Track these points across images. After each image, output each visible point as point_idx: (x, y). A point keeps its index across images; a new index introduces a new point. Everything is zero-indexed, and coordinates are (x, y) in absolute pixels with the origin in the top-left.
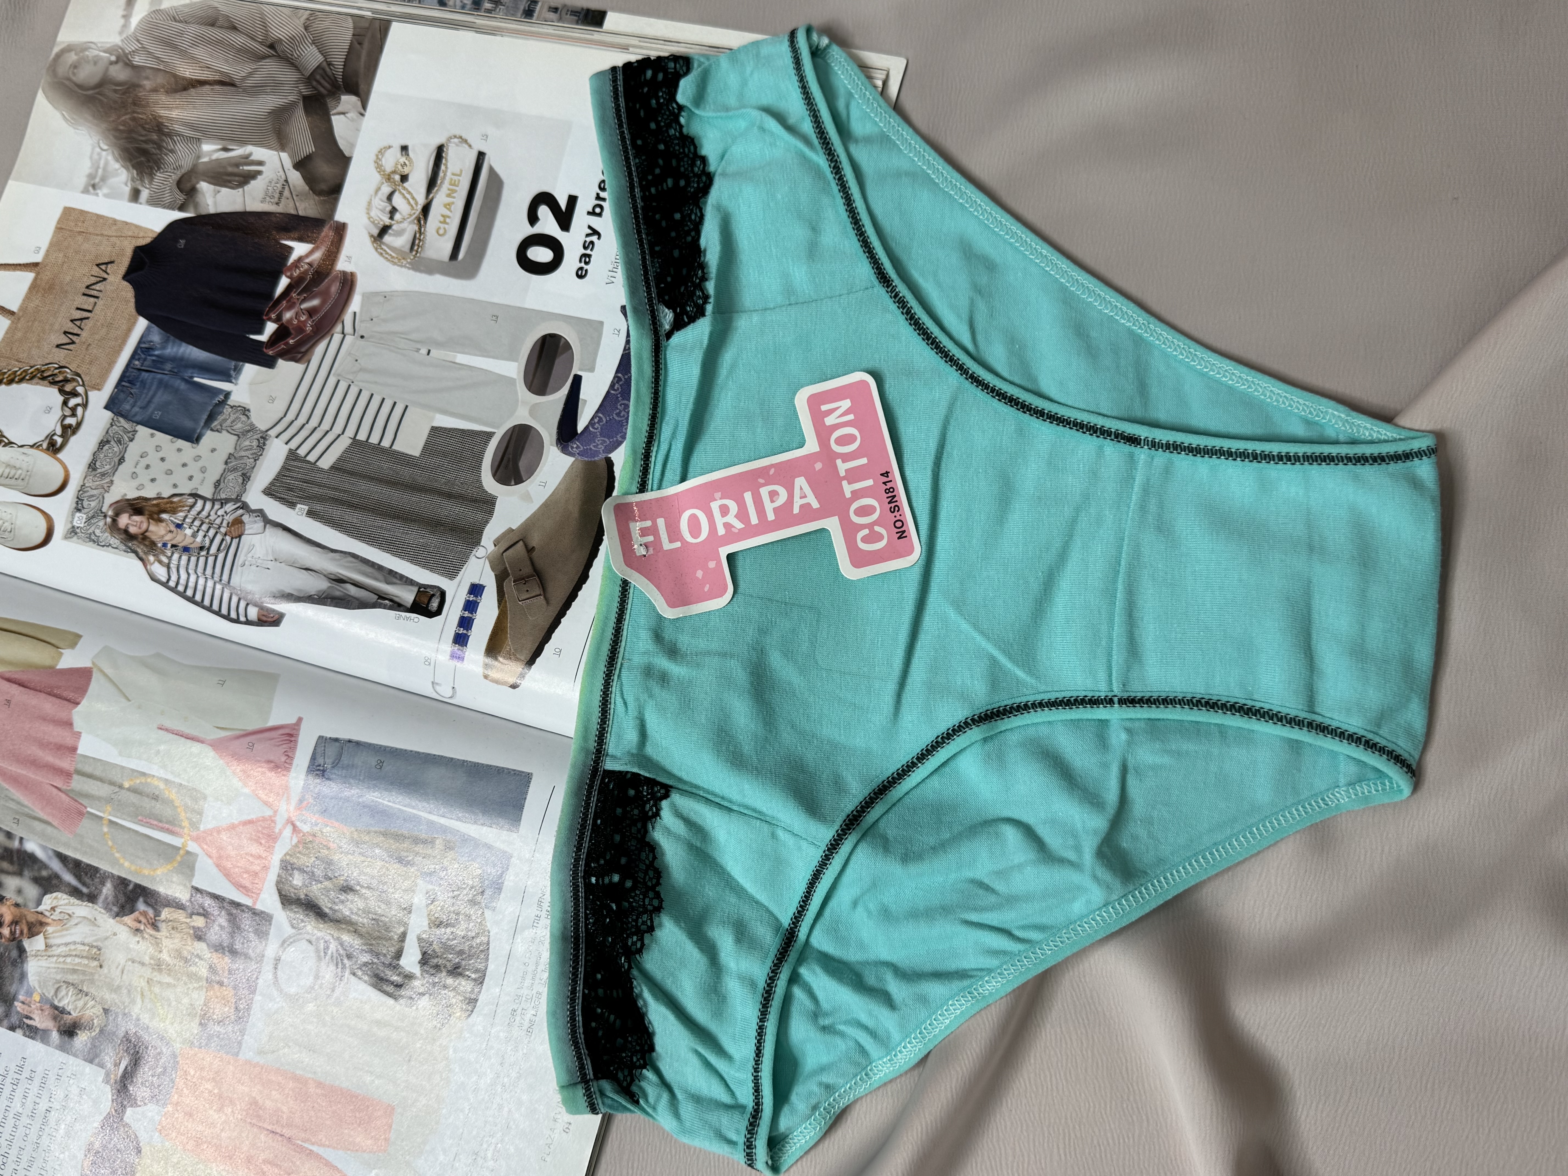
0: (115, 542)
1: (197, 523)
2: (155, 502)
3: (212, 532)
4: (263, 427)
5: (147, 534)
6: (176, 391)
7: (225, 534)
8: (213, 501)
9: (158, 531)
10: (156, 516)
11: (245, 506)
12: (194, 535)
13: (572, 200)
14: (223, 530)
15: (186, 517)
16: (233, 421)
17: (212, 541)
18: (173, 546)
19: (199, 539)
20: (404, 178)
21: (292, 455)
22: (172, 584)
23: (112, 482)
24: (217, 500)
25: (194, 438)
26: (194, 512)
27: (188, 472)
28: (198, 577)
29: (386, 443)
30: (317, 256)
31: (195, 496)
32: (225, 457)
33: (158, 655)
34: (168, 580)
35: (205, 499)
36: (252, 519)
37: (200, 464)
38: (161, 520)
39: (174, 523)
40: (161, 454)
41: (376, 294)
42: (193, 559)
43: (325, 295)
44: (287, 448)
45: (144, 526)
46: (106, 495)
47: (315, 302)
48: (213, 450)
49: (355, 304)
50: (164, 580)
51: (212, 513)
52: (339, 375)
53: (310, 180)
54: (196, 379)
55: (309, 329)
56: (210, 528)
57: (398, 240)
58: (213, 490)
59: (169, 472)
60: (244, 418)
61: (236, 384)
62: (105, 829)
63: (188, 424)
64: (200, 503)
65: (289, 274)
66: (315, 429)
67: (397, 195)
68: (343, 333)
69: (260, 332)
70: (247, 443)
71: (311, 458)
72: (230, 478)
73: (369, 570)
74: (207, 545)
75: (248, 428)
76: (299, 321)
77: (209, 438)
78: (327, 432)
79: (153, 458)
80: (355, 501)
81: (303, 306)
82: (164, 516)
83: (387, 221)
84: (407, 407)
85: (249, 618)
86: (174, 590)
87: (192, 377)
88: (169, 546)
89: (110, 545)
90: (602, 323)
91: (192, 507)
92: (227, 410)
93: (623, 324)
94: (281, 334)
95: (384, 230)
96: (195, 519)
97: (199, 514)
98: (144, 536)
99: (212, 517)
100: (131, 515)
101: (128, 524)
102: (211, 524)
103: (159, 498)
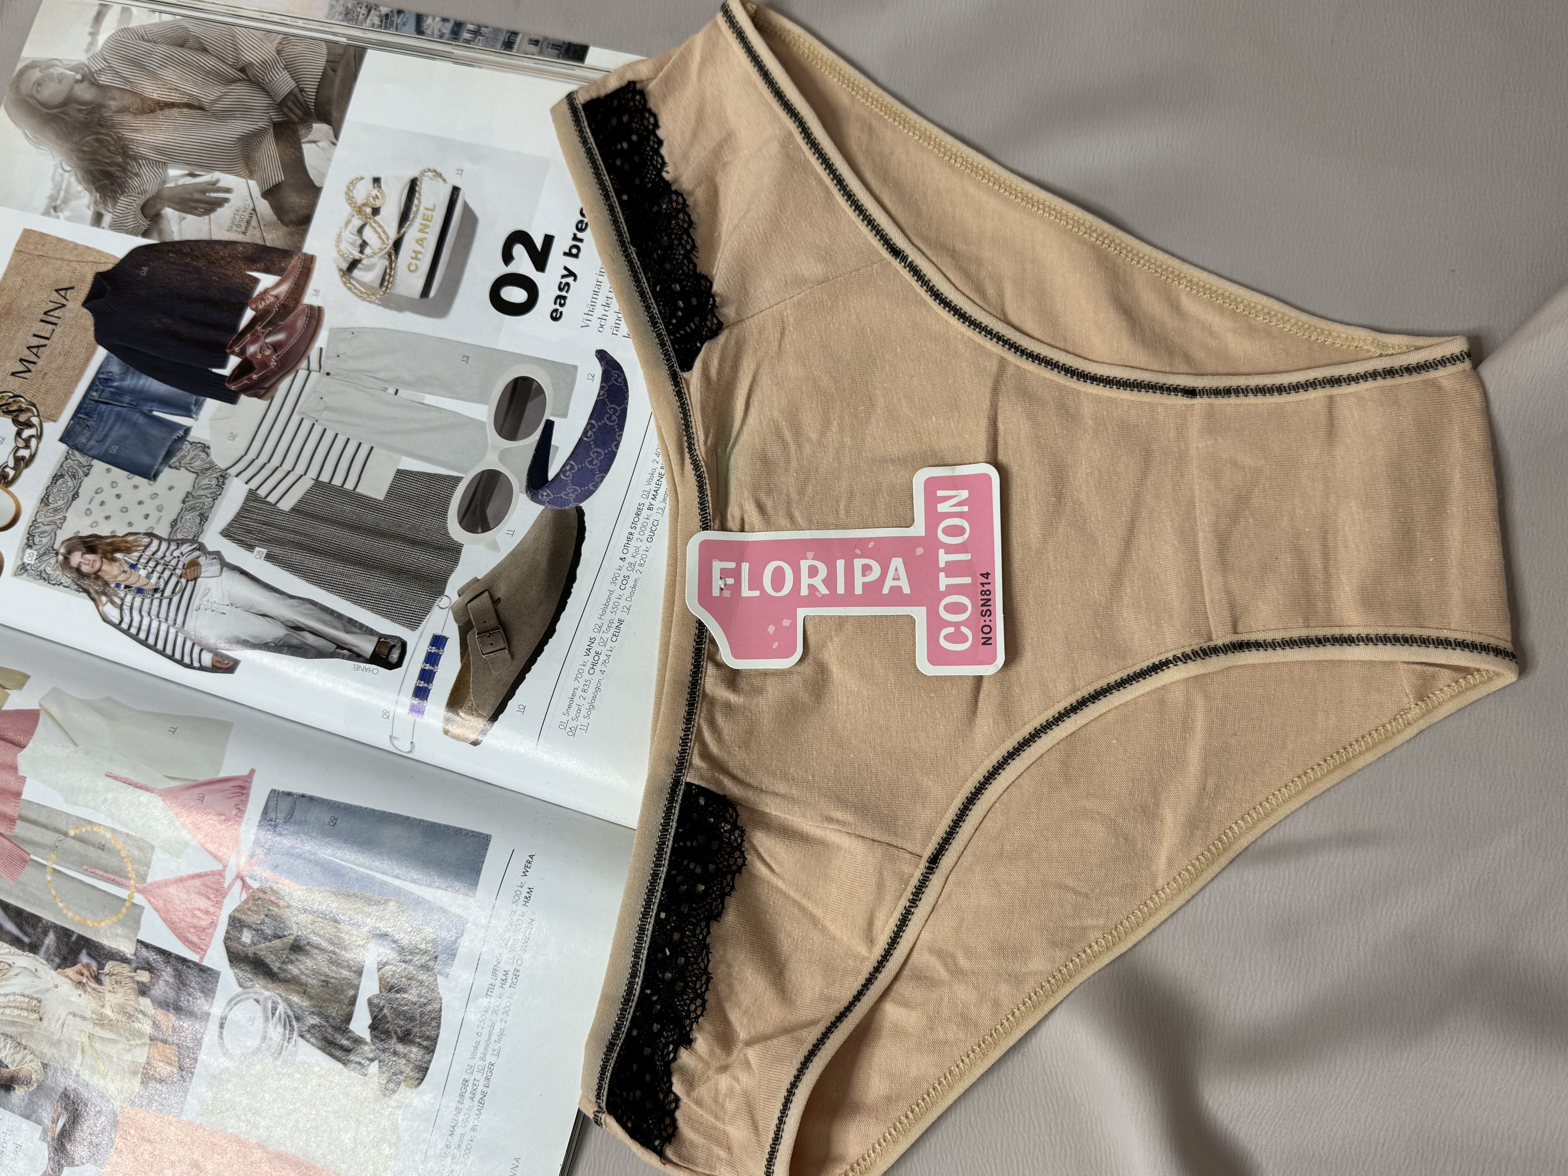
1: (152, 564)
2: (109, 540)
3: (167, 574)
4: (223, 466)
5: (99, 573)
6: (135, 424)
7: (181, 577)
8: (169, 541)
9: (111, 571)
10: (109, 555)
11: (201, 548)
12: (148, 576)
13: (549, 240)
14: (178, 572)
15: (141, 556)
16: (193, 458)
17: (166, 583)
18: (126, 587)
19: (153, 580)
20: (376, 211)
21: (252, 495)
22: (125, 626)
23: (65, 518)
24: (173, 540)
25: (151, 475)
26: (149, 552)
27: (144, 509)
28: (151, 620)
29: (349, 486)
30: (284, 288)
31: (150, 535)
32: (182, 495)
33: (108, 699)
34: (121, 622)
35: (161, 539)
36: (209, 561)
37: (157, 502)
38: (114, 560)
39: (128, 563)
40: (116, 491)
41: (344, 330)
42: (147, 601)
43: (291, 329)
44: (246, 488)
45: (97, 565)
46: (59, 532)
47: (280, 337)
48: (171, 488)
49: (322, 340)
50: (117, 621)
51: (168, 554)
52: (303, 413)
53: (279, 209)
54: (155, 413)
55: (273, 364)
56: (165, 569)
57: (368, 275)
58: (169, 530)
59: (124, 510)
60: (203, 455)
61: (196, 420)
62: (49, 878)
63: (146, 460)
64: (155, 543)
65: (254, 306)
66: (277, 468)
67: (367, 228)
68: (308, 369)
69: (223, 365)
70: (206, 481)
71: (272, 499)
72: (188, 517)
73: (328, 618)
74: (162, 587)
75: (207, 466)
76: (263, 355)
77: (167, 475)
78: (289, 472)
79: (108, 494)
80: (316, 545)
81: (268, 340)
82: (118, 555)
83: (357, 255)
84: (372, 448)
85: (203, 664)
86: (126, 632)
87: (152, 411)
88: (122, 586)
89: (61, 583)
90: (575, 367)
91: (147, 546)
92: (186, 446)
93: (597, 370)
94: (244, 368)
95: (354, 264)
96: (150, 560)
97: (154, 554)
98: (97, 576)
99: (167, 559)
100: (84, 554)
101: (80, 563)
102: (166, 565)
103: (113, 537)
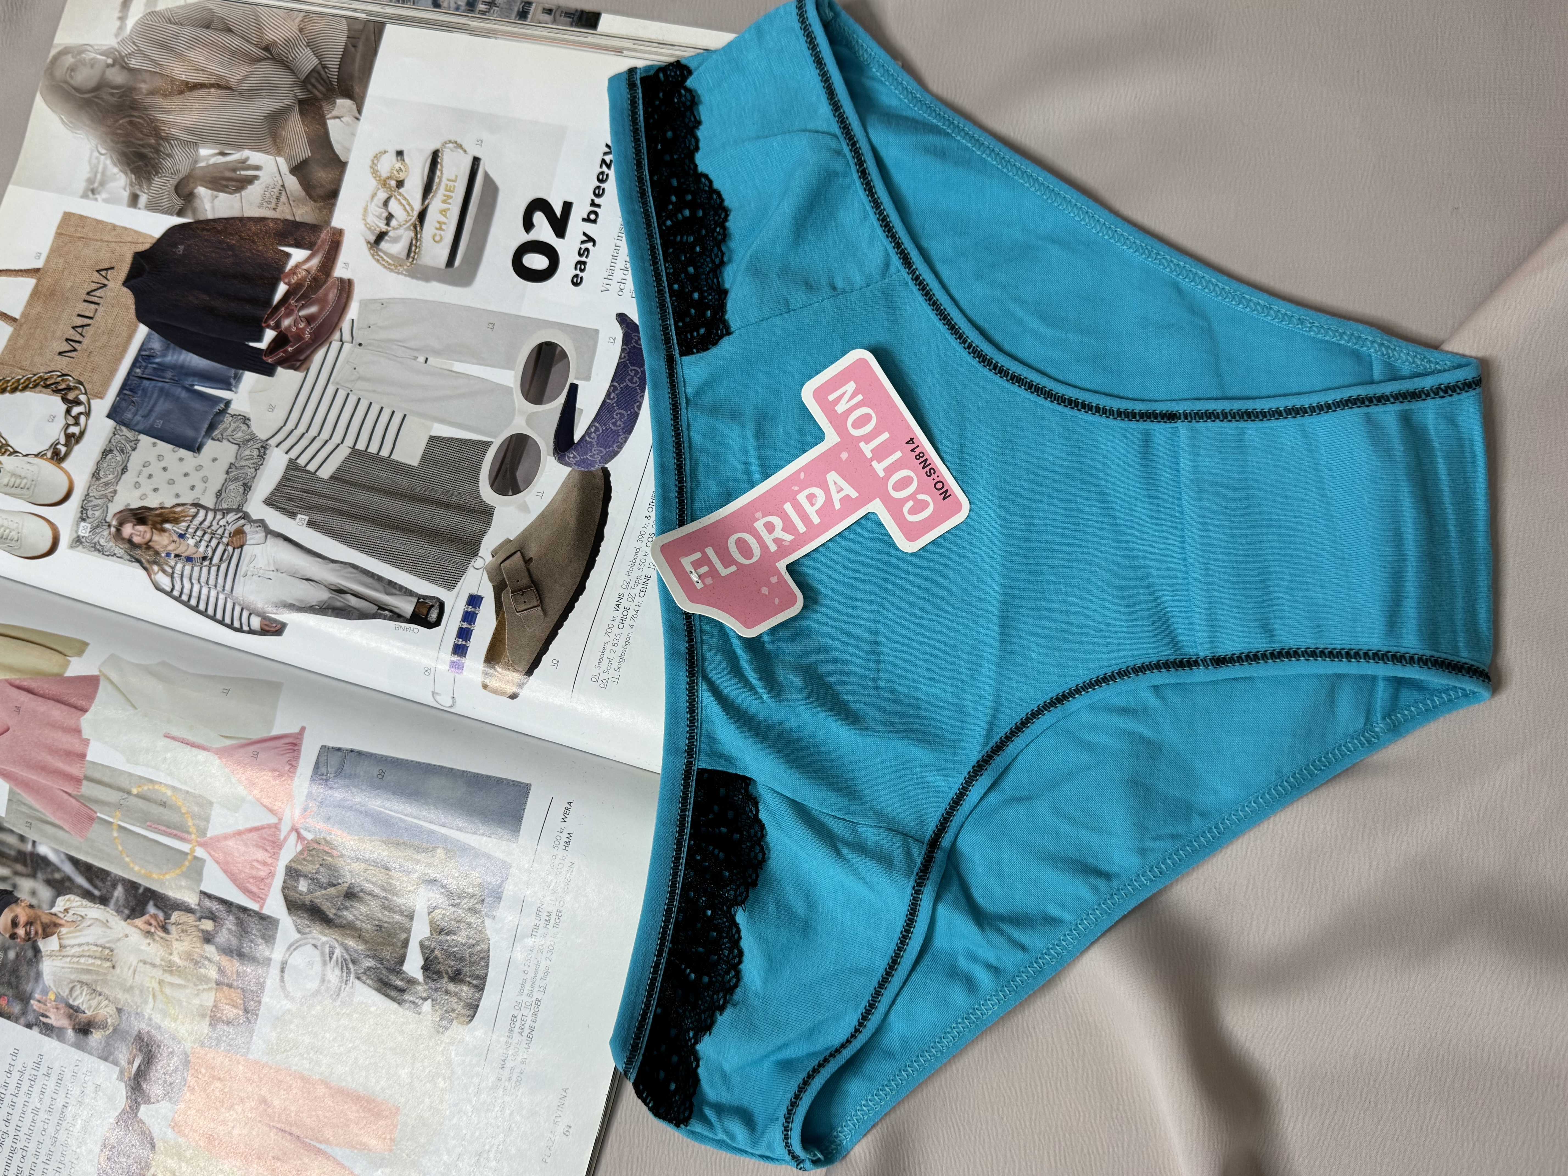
0: (119, 551)
1: (200, 533)
2: (157, 512)
3: (214, 543)
4: (263, 436)
5: (150, 544)
6: (177, 399)
7: (228, 545)
8: (215, 511)
9: (161, 541)
10: (159, 526)
11: (246, 516)
12: (197, 545)
13: (567, 207)
14: (225, 540)
15: (189, 526)
16: (234, 430)
17: (214, 551)
18: (176, 556)
19: (202, 549)
20: (400, 184)
21: (292, 465)
22: (176, 593)
23: (115, 492)
24: (219, 510)
25: (195, 447)
26: (196, 522)
27: (189, 481)
28: (201, 587)
29: (385, 453)
30: (315, 262)
31: (197, 505)
32: (226, 466)
33: (164, 664)
34: (172, 590)
35: (207, 509)
36: (254, 529)
37: (201, 474)
38: (163, 530)
39: (177, 533)
40: (163, 464)
41: (374, 301)
42: (197, 569)
43: (322, 302)
44: (286, 458)
45: (148, 536)
46: (110, 505)
47: (313, 310)
48: (214, 460)
49: (353, 312)
50: (168, 589)
51: (214, 523)
52: (338, 383)
53: (307, 185)
54: (196, 387)
55: (307, 336)
56: (212, 538)
57: (395, 247)
58: (214, 500)
59: (171, 482)
60: (244, 427)
61: (236, 393)
62: (115, 834)
63: (189, 433)
64: (202, 513)
65: (287, 280)
66: (315, 438)
67: (393, 201)
68: (341, 340)
69: (259, 339)
70: (247, 452)
71: (311, 468)
72: (232, 487)
73: (369, 580)
74: (210, 555)
75: (248, 437)
76: (297, 328)
77: (210, 447)
78: (327, 441)
79: (155, 468)
80: (355, 510)
81: (302, 313)
82: (167, 526)
83: (384, 228)
84: (405, 415)
85: (252, 628)
86: (178, 599)
87: (193, 385)
89: (115, 554)
90: (597, 331)
91: (194, 517)
92: (227, 419)
93: (618, 332)
94: (280, 341)
95: (381, 237)
96: (198, 528)
97: (201, 523)
98: (148, 546)
99: (214, 527)
100: (135, 525)
101: (132, 534)
102: (213, 534)
103: (162, 508)
